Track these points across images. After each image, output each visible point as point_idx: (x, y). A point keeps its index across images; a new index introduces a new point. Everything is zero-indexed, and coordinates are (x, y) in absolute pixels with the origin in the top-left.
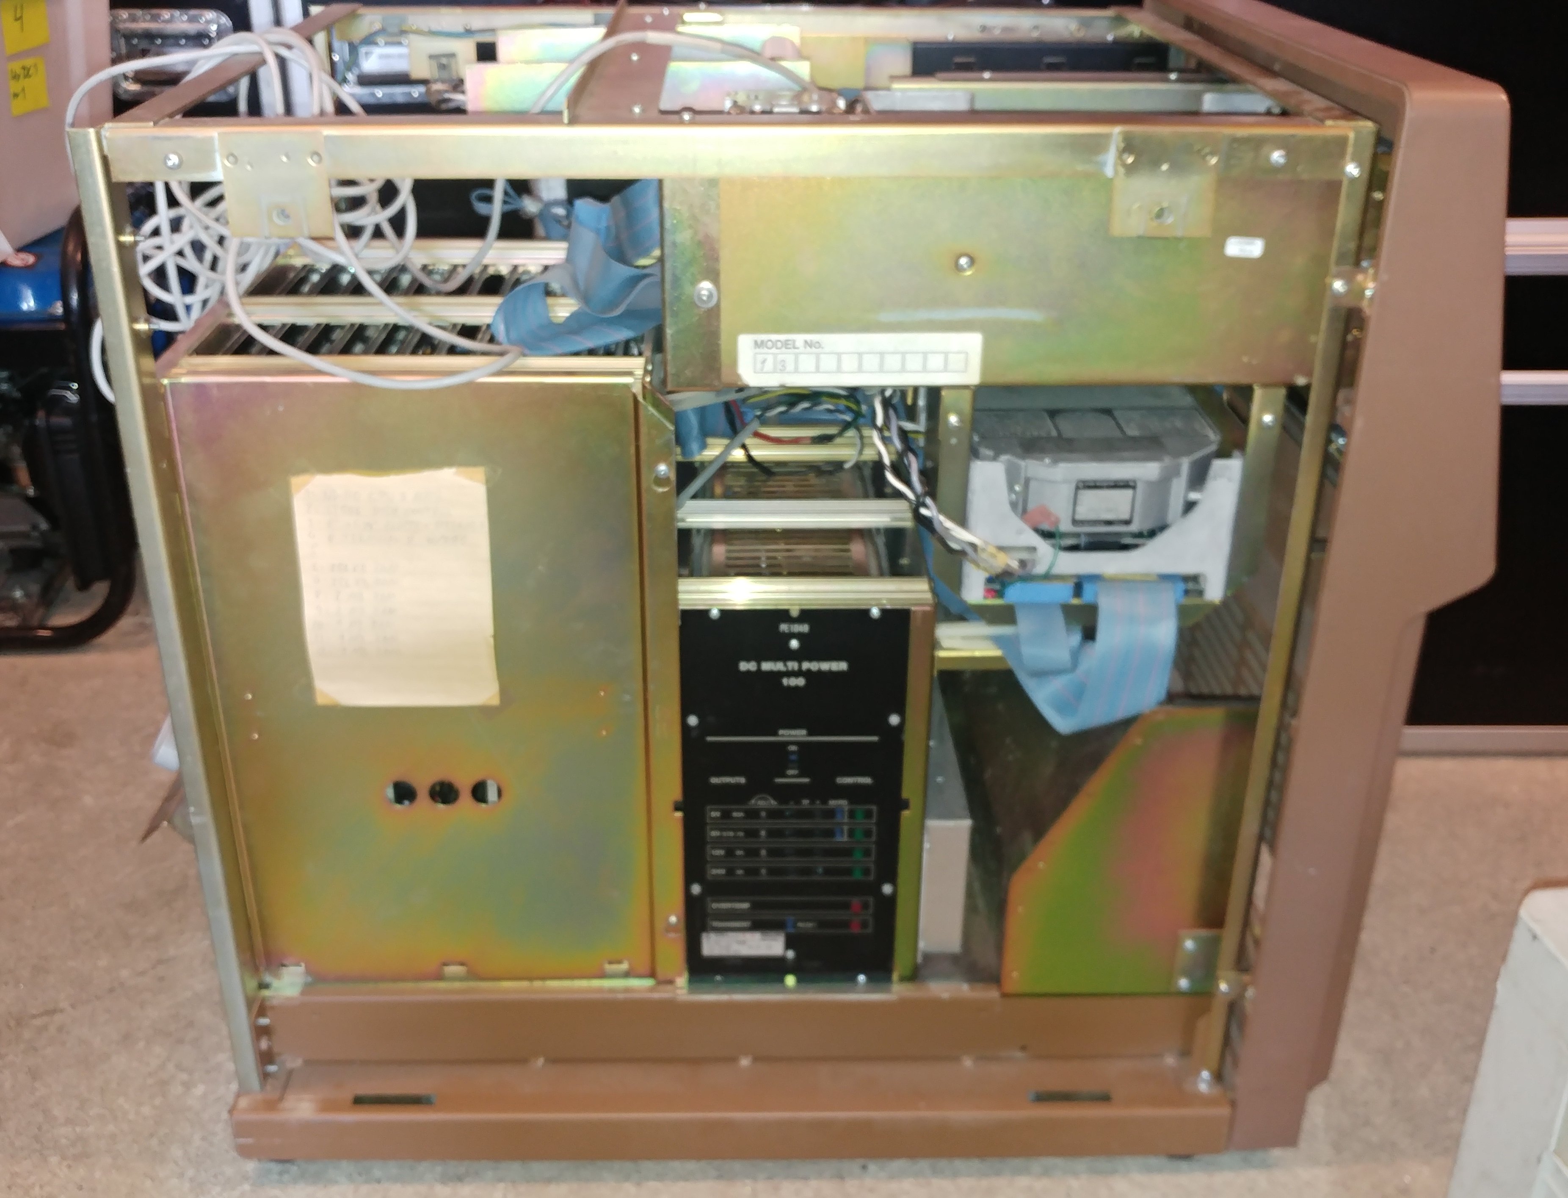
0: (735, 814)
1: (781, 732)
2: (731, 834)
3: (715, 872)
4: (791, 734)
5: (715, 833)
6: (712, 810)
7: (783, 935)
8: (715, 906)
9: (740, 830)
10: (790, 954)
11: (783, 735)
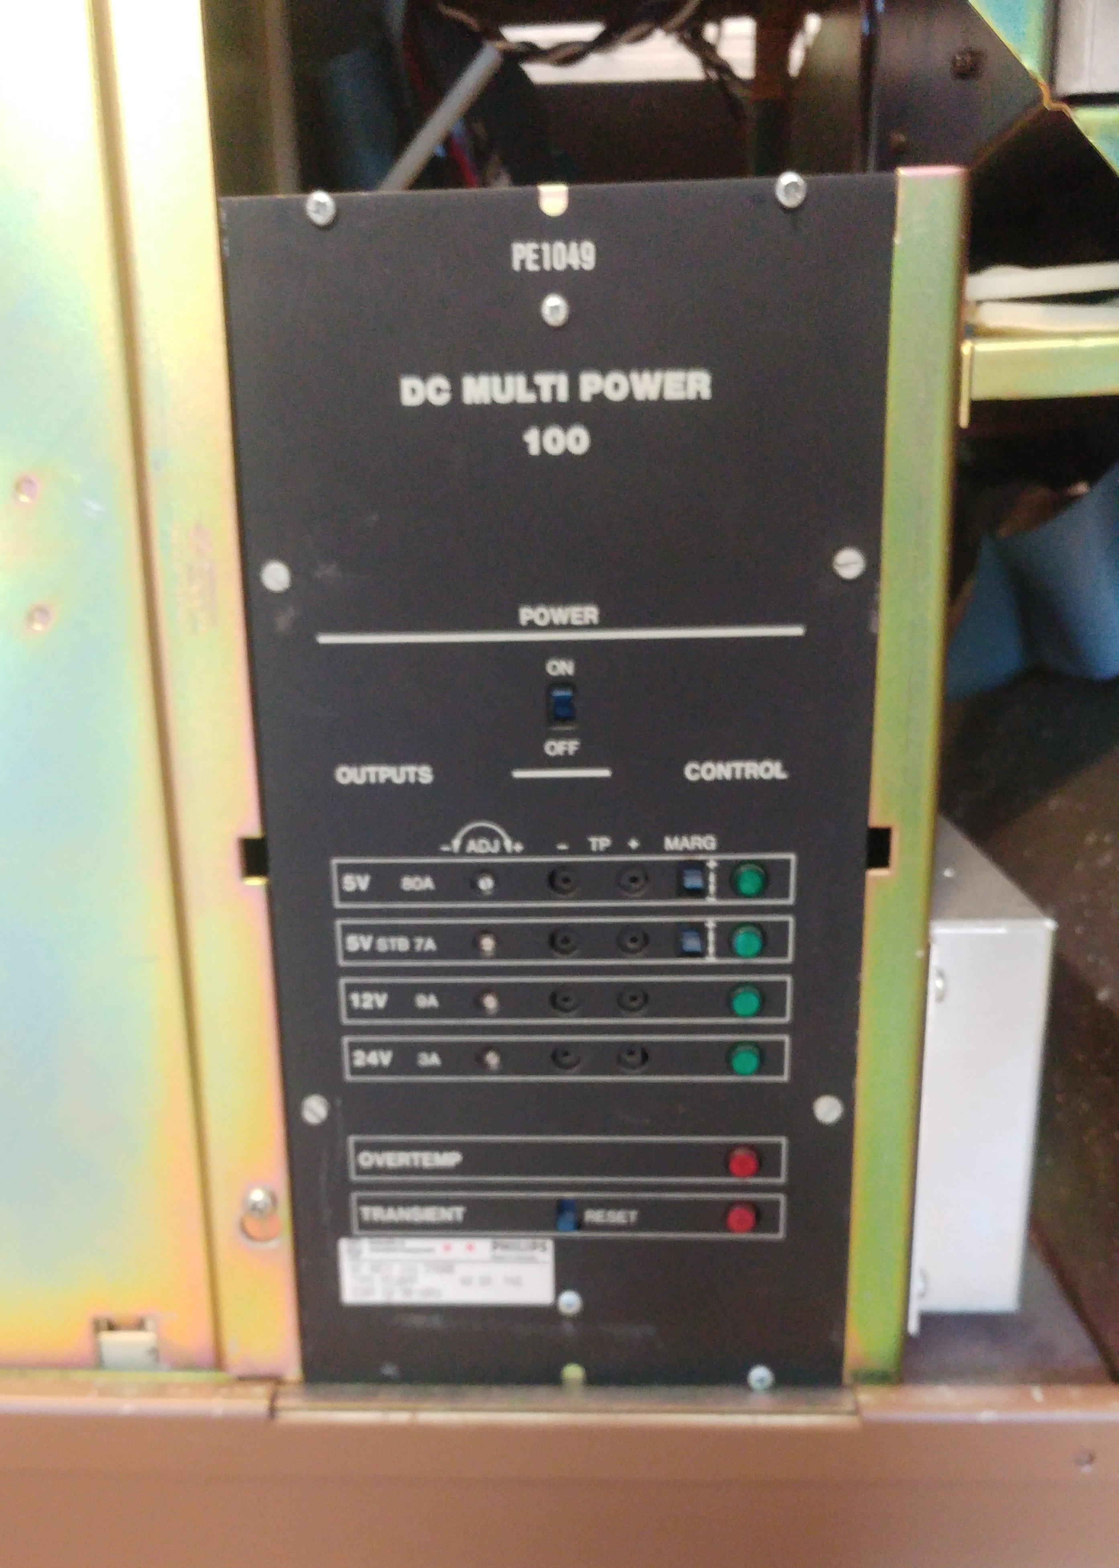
0: (409, 883)
1: (526, 614)
2: (402, 944)
3: (361, 1059)
4: (556, 621)
5: (354, 943)
6: (344, 869)
7: (550, 1244)
8: (367, 1159)
9: (424, 931)
10: (570, 1301)
11: (532, 626)
